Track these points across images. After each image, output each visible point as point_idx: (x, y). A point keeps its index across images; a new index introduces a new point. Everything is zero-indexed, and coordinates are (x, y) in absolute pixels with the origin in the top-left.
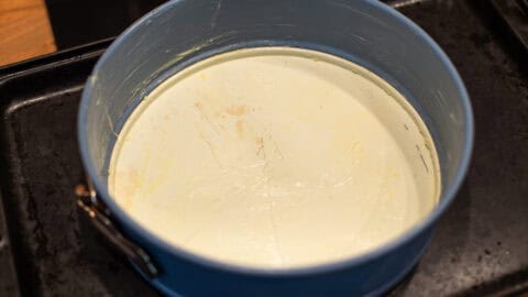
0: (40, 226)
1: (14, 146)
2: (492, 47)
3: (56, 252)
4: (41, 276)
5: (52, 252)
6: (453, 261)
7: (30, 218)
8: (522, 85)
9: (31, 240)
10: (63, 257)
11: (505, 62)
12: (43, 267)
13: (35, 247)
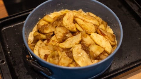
0: (13, 58)
1: (5, 39)
2: (123, 8)
3: (18, 64)
4: (15, 70)
6: (118, 60)
7: (11, 56)
9: (12, 62)
10: (20, 65)
12: (15, 68)
13: (13, 63)
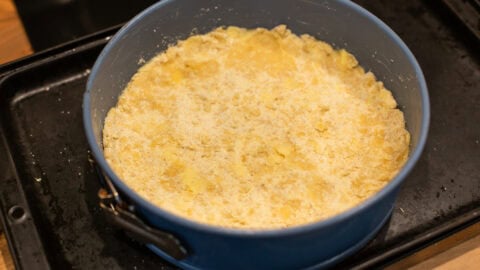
0: (54, 199)
1: (22, 133)
2: (427, 17)
3: (71, 220)
4: (61, 242)
5: (68, 221)
6: (416, 198)
7: (45, 194)
8: (456, 47)
9: (48, 212)
10: (79, 224)
11: (439, 29)
12: (62, 234)
13: (52, 217)
